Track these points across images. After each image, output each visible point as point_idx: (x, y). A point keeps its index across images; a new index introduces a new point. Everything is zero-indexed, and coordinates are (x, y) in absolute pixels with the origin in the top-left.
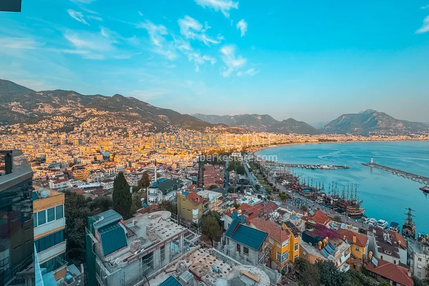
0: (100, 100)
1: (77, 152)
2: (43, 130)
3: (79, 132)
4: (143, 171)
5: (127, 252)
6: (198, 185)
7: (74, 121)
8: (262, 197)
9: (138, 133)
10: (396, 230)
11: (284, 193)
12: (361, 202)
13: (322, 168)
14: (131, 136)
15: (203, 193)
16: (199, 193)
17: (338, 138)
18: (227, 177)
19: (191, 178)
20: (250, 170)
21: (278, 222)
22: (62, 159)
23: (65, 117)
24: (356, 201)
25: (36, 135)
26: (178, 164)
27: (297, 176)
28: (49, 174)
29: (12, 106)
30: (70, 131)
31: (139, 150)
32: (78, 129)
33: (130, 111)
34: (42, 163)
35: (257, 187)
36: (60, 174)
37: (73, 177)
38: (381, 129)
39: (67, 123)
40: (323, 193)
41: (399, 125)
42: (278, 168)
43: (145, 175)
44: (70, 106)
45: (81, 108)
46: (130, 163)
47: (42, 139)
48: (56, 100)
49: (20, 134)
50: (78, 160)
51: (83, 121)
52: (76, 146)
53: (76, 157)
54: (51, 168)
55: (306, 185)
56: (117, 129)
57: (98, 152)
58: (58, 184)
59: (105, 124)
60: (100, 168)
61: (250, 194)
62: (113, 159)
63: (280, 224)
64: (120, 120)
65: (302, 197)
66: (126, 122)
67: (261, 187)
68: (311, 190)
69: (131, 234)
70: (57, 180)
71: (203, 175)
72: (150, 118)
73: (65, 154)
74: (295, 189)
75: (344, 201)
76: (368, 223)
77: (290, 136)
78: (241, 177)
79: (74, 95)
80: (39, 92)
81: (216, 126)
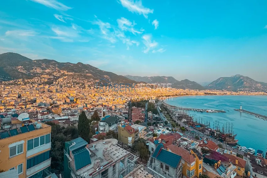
0: (69, 66)
1: (55, 96)
2: (35, 83)
3: (56, 85)
4: (94, 110)
5: (91, 169)
6: (128, 120)
7: (53, 78)
8: (169, 129)
9: (91, 86)
10: (261, 156)
11: (183, 127)
12: (235, 135)
13: (207, 112)
14: (87, 88)
15: (135, 126)
16: (132, 126)
17: (218, 92)
18: (146, 116)
19: (124, 115)
20: (161, 112)
21: (187, 149)
22: (46, 101)
23: (48, 76)
24: (232, 134)
25: (31, 86)
26: (115, 106)
27: (191, 116)
28: (38, 110)
29: (19, 68)
30: (51, 84)
31: (92, 96)
32: (56, 83)
33: (87, 72)
34: (34, 103)
35: (166, 123)
36: (45, 110)
37: (52, 112)
38: (246, 87)
39: (49, 79)
40: (209, 128)
41: (258, 85)
42: (179, 110)
43: (96, 112)
44: (52, 69)
45: (58, 70)
46: (86, 104)
47: (34, 88)
48: (44, 65)
49: (22, 85)
50: (55, 102)
51: (58, 78)
52: (54, 93)
53: (54, 100)
54: (39, 106)
55: (198, 122)
56: (79, 83)
57: (67, 97)
58: (43, 116)
59: (72, 80)
60: (68, 107)
61: (162, 127)
62: (76, 102)
63: (188, 150)
64: (81, 78)
65: (195, 130)
66: (84, 79)
67: (169, 122)
68: (201, 126)
69: (93, 155)
70: (43, 114)
71: (131, 114)
72: (98, 77)
73: (48, 97)
74: (190, 124)
75: (224, 134)
76: (241, 150)
77: (186, 90)
78: (156, 116)
79: (54, 62)
80: (34, 60)
81: (139, 83)
